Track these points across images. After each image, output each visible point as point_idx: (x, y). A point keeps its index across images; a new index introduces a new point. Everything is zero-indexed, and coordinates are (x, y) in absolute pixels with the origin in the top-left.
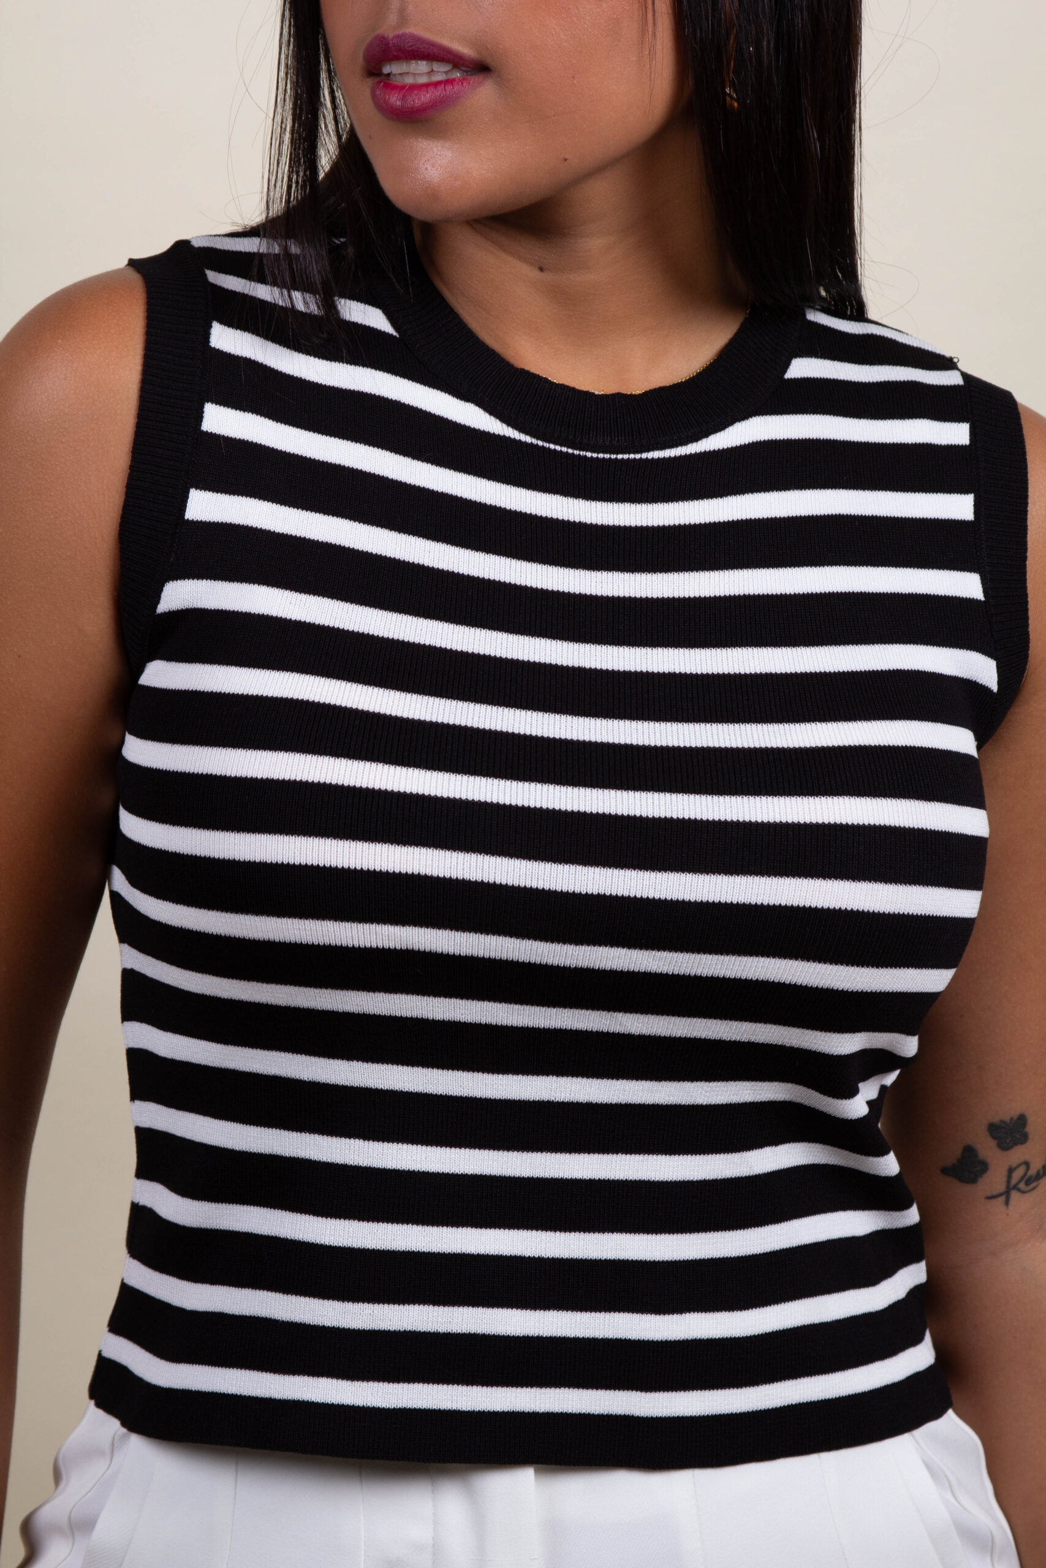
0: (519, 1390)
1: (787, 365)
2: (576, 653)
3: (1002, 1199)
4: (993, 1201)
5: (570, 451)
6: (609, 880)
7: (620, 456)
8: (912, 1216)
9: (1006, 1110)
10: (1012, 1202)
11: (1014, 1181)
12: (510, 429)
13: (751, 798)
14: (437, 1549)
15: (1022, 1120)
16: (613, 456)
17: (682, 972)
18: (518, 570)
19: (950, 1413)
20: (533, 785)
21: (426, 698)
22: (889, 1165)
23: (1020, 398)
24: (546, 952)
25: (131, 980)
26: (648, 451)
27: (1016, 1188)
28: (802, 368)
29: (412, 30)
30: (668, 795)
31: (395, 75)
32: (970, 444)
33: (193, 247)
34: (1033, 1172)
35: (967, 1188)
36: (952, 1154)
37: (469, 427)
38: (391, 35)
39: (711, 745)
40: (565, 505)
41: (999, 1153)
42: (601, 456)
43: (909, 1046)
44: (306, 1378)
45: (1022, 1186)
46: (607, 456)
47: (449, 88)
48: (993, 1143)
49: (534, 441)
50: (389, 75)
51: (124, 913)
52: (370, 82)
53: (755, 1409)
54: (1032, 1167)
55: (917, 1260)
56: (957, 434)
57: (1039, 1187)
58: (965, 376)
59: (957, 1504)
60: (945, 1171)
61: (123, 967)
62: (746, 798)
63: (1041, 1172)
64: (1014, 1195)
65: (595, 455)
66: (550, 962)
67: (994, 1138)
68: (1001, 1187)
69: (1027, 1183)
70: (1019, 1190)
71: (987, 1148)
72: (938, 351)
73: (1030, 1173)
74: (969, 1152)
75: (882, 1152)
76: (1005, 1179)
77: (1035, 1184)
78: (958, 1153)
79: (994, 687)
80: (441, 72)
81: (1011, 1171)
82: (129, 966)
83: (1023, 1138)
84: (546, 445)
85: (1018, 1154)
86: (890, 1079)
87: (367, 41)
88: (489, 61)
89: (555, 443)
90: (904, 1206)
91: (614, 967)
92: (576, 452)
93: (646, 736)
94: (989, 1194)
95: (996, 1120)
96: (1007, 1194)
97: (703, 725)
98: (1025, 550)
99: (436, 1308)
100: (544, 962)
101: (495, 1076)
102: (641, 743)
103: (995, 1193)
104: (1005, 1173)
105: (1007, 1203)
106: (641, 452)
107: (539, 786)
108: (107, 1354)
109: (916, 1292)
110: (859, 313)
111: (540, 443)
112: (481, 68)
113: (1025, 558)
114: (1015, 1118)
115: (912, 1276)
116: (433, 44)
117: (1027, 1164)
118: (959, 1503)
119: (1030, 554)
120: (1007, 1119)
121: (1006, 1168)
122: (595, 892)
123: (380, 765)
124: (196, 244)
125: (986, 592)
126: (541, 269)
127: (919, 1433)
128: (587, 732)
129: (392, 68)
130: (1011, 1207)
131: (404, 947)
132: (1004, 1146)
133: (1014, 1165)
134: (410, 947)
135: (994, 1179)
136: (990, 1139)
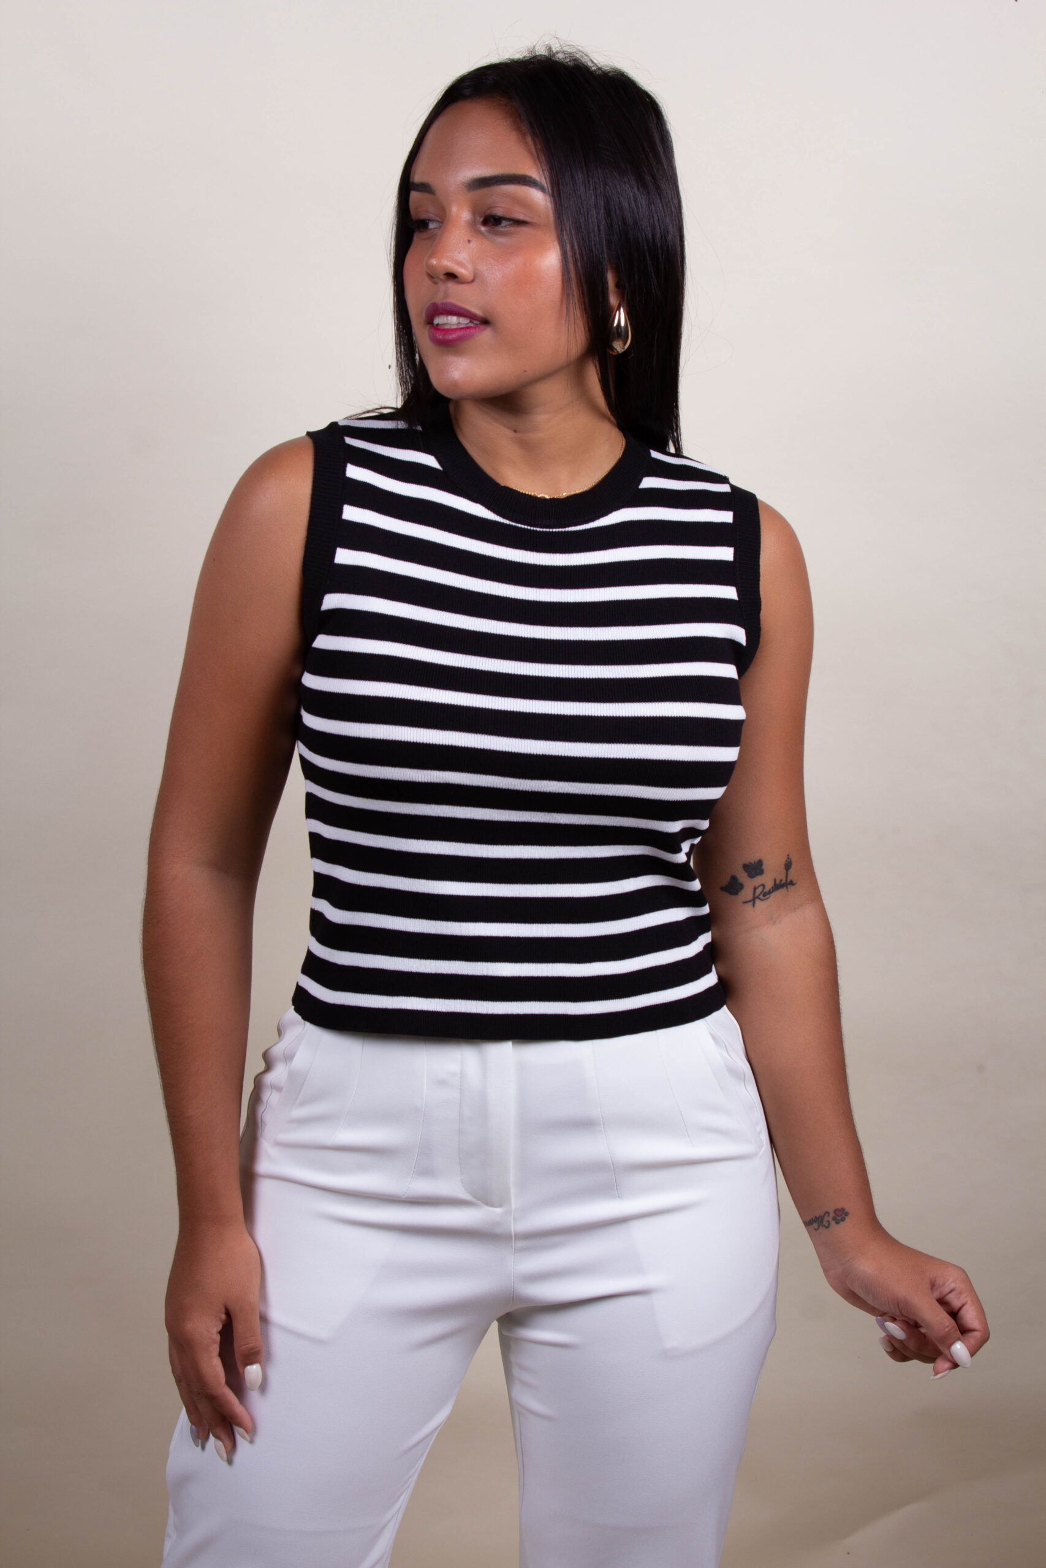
0: (510, 1003)
1: (640, 481)
2: (532, 631)
3: (751, 903)
4: (747, 904)
5: (529, 528)
6: (548, 748)
7: (554, 530)
8: (706, 910)
9: (752, 858)
10: (756, 905)
11: (757, 894)
12: (498, 517)
13: (620, 704)
14: (462, 1075)
15: (760, 862)
16: (551, 530)
17: (585, 793)
18: (503, 588)
19: (725, 1008)
20: (509, 699)
21: (456, 654)
22: (696, 885)
23: (758, 497)
24: (516, 784)
25: (310, 798)
26: (569, 526)
27: (758, 897)
28: (648, 483)
29: (451, 300)
30: (578, 703)
31: (440, 325)
32: (733, 523)
33: (339, 426)
34: (767, 889)
35: (733, 897)
36: (725, 881)
37: (478, 517)
38: (439, 303)
39: (600, 677)
40: (527, 555)
41: (749, 879)
42: (545, 530)
43: (705, 825)
44: (403, 997)
45: (761, 897)
46: (548, 530)
47: (468, 330)
48: (745, 874)
49: (511, 523)
50: (437, 325)
51: (306, 765)
52: (428, 327)
53: (628, 1009)
54: (766, 887)
55: (708, 931)
56: (726, 517)
57: (771, 898)
58: (732, 487)
59: (729, 1058)
60: (722, 889)
61: (307, 791)
62: (617, 704)
63: (771, 890)
64: (757, 901)
65: (541, 530)
66: (518, 789)
67: (746, 871)
68: (750, 897)
69: (764, 896)
70: (760, 899)
71: (743, 877)
72: (719, 473)
73: (765, 890)
74: (734, 879)
75: (693, 879)
76: (752, 893)
77: (768, 896)
78: (728, 879)
79: (744, 643)
80: (464, 321)
81: (755, 889)
82: (310, 791)
83: (761, 872)
84: (517, 525)
85: (758, 880)
86: (697, 841)
87: (427, 306)
88: (490, 319)
89: (522, 524)
90: (703, 905)
91: (551, 791)
92: (532, 528)
93: (567, 673)
94: (744, 900)
95: (747, 862)
96: (753, 901)
97: (596, 666)
98: (759, 576)
99: (466, 963)
100: (515, 788)
101: (492, 846)
102: (564, 677)
103: (748, 900)
104: (752, 890)
105: (754, 905)
106: (565, 527)
107: (512, 699)
108: (301, 984)
109: (708, 947)
110: (678, 454)
111: (514, 524)
112: (485, 322)
113: (759, 580)
114: (757, 861)
115: (705, 939)
116: (461, 308)
117: (763, 885)
118: (729, 1055)
119: (761, 578)
120: (753, 862)
121: (753, 887)
122: (541, 753)
123: (432, 689)
124: (341, 424)
125: (739, 596)
126: (515, 431)
127: (709, 1018)
128: (537, 671)
129: (439, 320)
130: (756, 907)
131: (444, 782)
132: (751, 876)
133: (757, 886)
134: (447, 782)
135: (747, 893)
136: (744, 872)
